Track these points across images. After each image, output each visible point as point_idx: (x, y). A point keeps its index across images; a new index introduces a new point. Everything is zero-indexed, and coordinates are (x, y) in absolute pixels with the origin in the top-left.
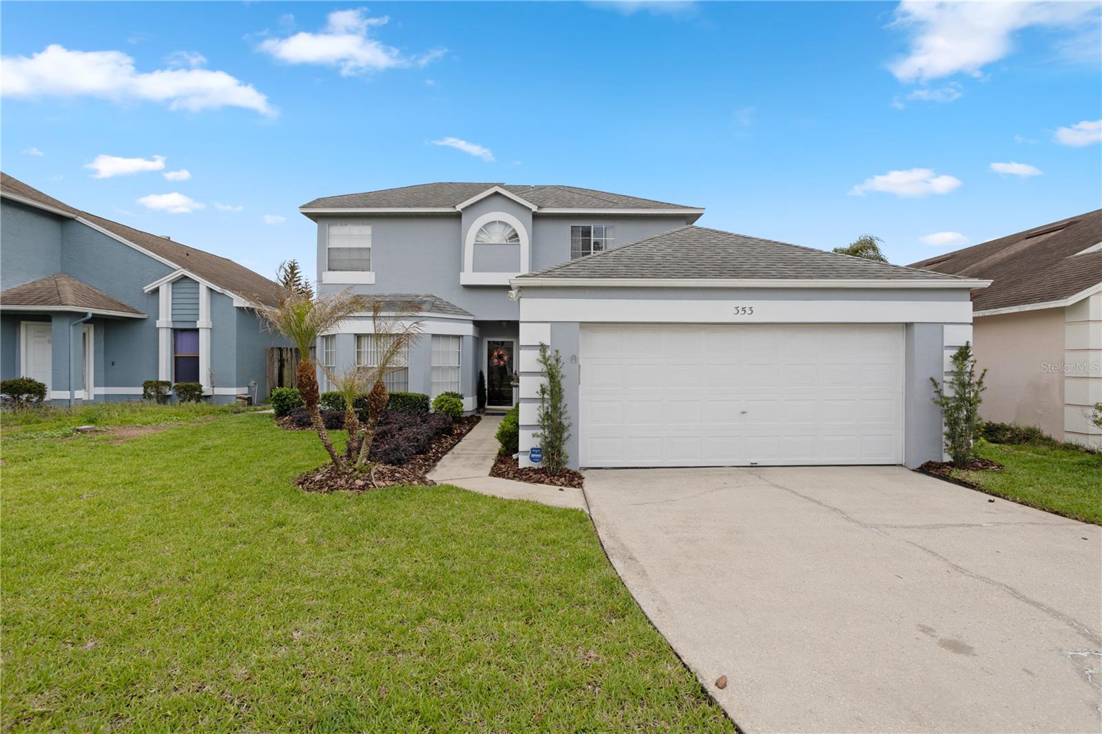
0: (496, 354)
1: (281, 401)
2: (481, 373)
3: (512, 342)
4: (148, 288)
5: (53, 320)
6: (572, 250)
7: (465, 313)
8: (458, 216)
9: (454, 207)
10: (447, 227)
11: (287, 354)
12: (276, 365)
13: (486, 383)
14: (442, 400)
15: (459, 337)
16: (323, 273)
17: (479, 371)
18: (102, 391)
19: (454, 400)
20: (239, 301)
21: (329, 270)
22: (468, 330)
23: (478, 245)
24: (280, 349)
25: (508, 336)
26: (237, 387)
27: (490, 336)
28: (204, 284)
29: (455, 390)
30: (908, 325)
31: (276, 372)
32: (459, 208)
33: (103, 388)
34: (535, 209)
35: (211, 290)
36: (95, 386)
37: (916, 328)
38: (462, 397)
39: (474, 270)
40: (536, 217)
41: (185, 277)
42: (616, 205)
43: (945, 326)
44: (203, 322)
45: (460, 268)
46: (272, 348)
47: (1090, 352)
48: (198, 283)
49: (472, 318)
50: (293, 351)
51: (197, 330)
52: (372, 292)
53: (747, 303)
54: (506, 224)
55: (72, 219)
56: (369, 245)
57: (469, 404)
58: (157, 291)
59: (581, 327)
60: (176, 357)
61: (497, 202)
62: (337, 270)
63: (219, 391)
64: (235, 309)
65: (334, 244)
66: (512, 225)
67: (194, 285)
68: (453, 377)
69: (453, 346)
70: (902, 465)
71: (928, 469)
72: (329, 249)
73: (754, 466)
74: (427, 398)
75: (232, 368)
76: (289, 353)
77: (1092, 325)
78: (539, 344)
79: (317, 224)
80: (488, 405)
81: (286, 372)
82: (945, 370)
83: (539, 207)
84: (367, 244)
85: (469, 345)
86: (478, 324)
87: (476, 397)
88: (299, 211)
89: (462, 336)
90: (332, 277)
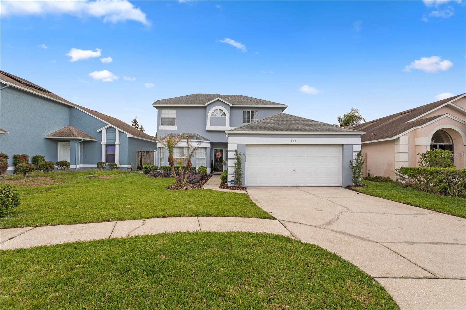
0: (217, 154)
1: (146, 169)
2: (212, 160)
3: (223, 150)
4: (98, 131)
5: (71, 141)
6: (243, 119)
7: (207, 140)
8: (205, 107)
9: (204, 104)
10: (201, 111)
11: (143, 153)
12: (140, 157)
13: (214, 164)
14: (201, 169)
16: (159, 126)
17: (211, 160)
18: (82, 166)
20: (129, 135)
21: (161, 125)
22: (208, 145)
23: (212, 116)
24: (141, 152)
25: (222, 148)
26: (128, 165)
27: (215, 148)
28: (117, 129)
29: (203, 165)
30: (343, 145)
31: (139, 160)
32: (206, 105)
33: (82, 165)
34: (231, 105)
35: (119, 131)
36: (80, 164)
37: (345, 146)
38: (206, 168)
39: (211, 125)
40: (232, 108)
41: (111, 127)
42: (258, 104)
43: (353, 145)
44: (117, 142)
45: (206, 124)
46: (138, 152)
47: (401, 154)
48: (116, 129)
49: (210, 142)
50: (145, 152)
51: (115, 145)
52: (176, 132)
53: (294, 139)
54: (221, 110)
55: (74, 107)
56: (175, 117)
57: (208, 170)
58: (101, 131)
59: (246, 145)
60: (107, 154)
61: (219, 103)
62: (164, 125)
63: (122, 166)
64: (128, 138)
65: (163, 116)
66: (223, 110)
67: (113, 130)
68: (203, 161)
69: (203, 151)
70: (341, 187)
71: (349, 187)
72: (161, 118)
73: (297, 187)
74: (196, 168)
75: (126, 158)
76: (144, 153)
77: (401, 145)
78: (235, 150)
79: (157, 110)
80: (215, 171)
81: (143, 160)
82: (353, 158)
83: (233, 105)
84: (174, 116)
85: (208, 151)
86: (211, 143)
87: (210, 168)
88: (152, 105)
89: (206, 148)
90: (162, 128)
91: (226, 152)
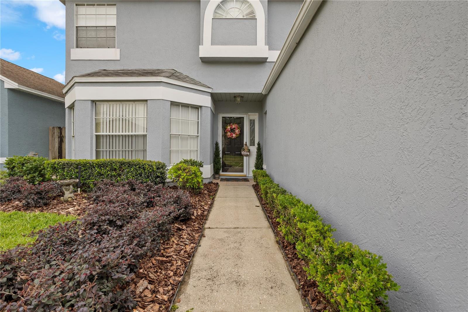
0: (229, 127)
2: (217, 144)
3: (243, 118)
7: (204, 85)
12: (57, 140)
13: (221, 152)
14: (179, 169)
15: (197, 108)
17: (215, 142)
19: (193, 168)
20: (10, 84)
21: (77, 47)
22: (206, 101)
23: (216, 20)
24: (60, 128)
25: (240, 112)
27: (223, 113)
29: (194, 157)
31: (57, 145)
38: (201, 165)
39: (213, 43)
45: (199, 41)
46: (53, 128)
49: (210, 90)
52: (117, 67)
56: (114, 24)
57: (207, 171)
62: (84, 48)
64: (6, 90)
65: (81, 22)
69: (192, 116)
72: (76, 27)
74: (163, 166)
80: (223, 171)
84: (112, 22)
85: (207, 115)
86: (213, 95)
87: (213, 164)
89: (201, 107)
90: (78, 54)
91: (251, 124)
